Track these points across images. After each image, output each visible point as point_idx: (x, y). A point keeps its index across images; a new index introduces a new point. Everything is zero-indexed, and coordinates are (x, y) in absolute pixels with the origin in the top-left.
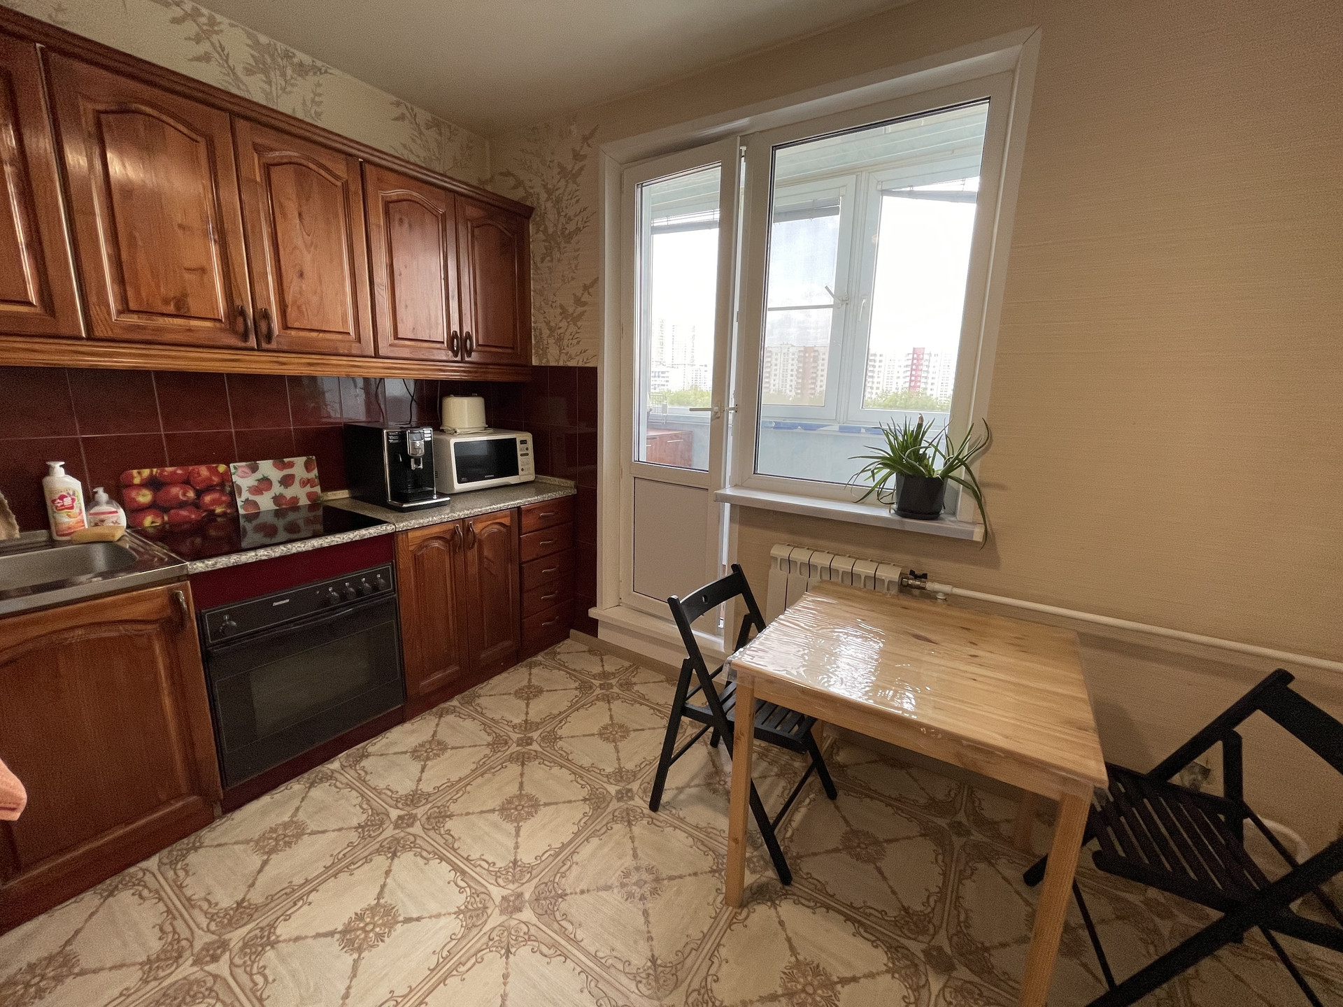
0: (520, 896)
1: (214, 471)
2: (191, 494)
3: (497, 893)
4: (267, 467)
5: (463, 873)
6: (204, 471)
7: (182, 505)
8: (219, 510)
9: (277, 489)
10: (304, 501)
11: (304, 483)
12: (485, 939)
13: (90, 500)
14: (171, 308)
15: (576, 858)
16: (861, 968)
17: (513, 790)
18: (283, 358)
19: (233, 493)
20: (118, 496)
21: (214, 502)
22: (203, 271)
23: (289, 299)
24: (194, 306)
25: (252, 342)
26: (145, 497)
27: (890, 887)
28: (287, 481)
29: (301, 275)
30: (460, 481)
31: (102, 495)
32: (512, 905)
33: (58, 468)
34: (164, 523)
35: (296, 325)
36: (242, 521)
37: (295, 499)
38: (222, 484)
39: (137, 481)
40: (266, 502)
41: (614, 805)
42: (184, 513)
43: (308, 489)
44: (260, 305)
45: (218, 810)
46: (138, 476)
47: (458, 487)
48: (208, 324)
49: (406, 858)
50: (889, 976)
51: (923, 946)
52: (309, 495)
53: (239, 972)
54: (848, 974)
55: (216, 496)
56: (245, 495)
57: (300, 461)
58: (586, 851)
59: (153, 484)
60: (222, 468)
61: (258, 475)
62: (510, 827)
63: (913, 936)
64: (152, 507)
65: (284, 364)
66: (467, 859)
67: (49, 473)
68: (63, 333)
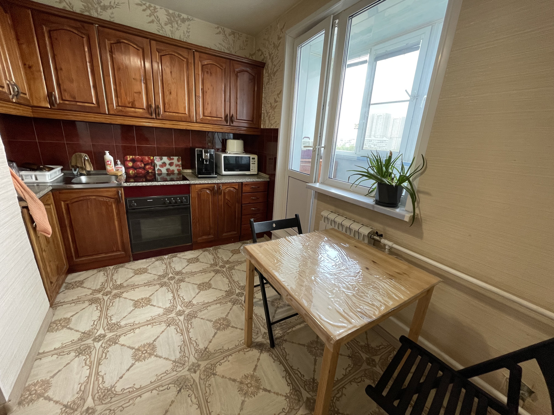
0: (184, 311)
1: (149, 158)
2: (143, 165)
3: (179, 308)
4: (165, 159)
5: (175, 299)
6: (147, 158)
7: (140, 168)
8: (150, 171)
9: (168, 166)
10: (176, 172)
11: (177, 166)
12: (166, 319)
13: (116, 163)
14: (130, 105)
15: (209, 308)
16: (276, 389)
17: (207, 280)
18: (164, 122)
19: (154, 166)
20: (124, 163)
21: (149, 168)
22: (140, 93)
23: (166, 101)
24: (137, 105)
25: (154, 116)
26: (130, 164)
27: (315, 368)
28: (171, 164)
29: (170, 93)
30: (225, 171)
31: (119, 162)
32: (180, 313)
33: (107, 152)
34: (135, 173)
35: (168, 111)
36: (157, 175)
37: (173, 171)
38: (151, 163)
39: (129, 159)
40: (164, 170)
41: (234, 296)
42: (140, 170)
43: (178, 168)
44: (157, 104)
45: (132, 259)
46: (129, 158)
47: (224, 173)
48: (141, 110)
49: (164, 288)
50: (284, 398)
51: (309, 396)
52: (178, 170)
53: (109, 300)
54: (268, 389)
55: (150, 166)
56: (158, 167)
57: (176, 158)
58: (213, 307)
59: (133, 160)
60: (152, 158)
61: (162, 161)
62: (197, 291)
63: (308, 390)
64: (132, 167)
65: (165, 124)
66: (179, 295)
67: (105, 154)
68: (102, 112)
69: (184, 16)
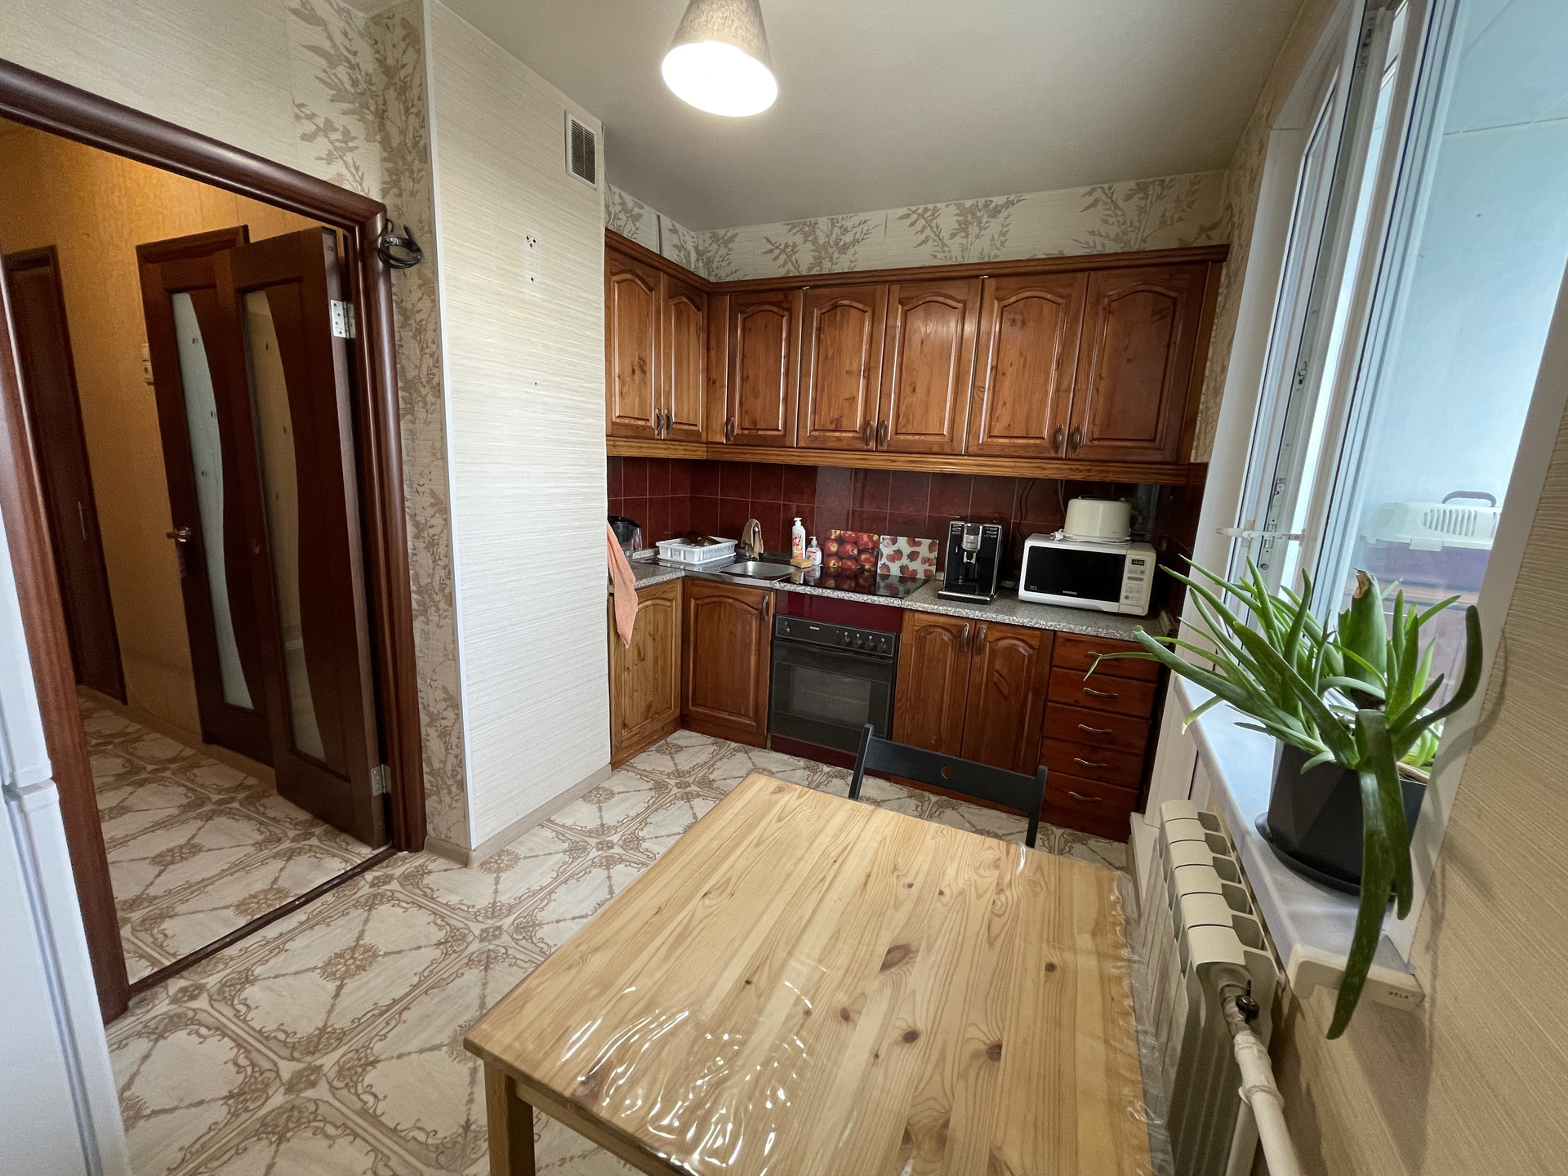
1: (871, 538)
2: (856, 552)
4: (902, 542)
6: (865, 537)
7: (850, 558)
8: (867, 567)
9: (905, 561)
10: (921, 576)
11: (926, 561)
13: (808, 543)
14: (833, 427)
18: (892, 457)
19: (877, 556)
20: (822, 546)
21: (867, 560)
22: (853, 399)
23: (903, 408)
24: (845, 423)
25: (872, 445)
26: (834, 548)
28: (913, 556)
29: (914, 391)
30: (1027, 588)
31: (814, 542)
33: (798, 520)
34: (838, 567)
35: (904, 431)
36: (878, 579)
37: (915, 571)
38: (873, 549)
39: (833, 537)
40: (895, 569)
42: (849, 563)
43: (926, 566)
44: (881, 420)
45: (769, 744)
46: (835, 533)
47: (1022, 593)
48: (851, 435)
52: (926, 571)
53: (673, 797)
55: (868, 556)
56: (883, 561)
57: (926, 542)
59: (840, 541)
60: (875, 537)
61: (895, 547)
64: (837, 555)
65: (894, 461)
67: (793, 523)
68: (788, 445)
69: (999, 200)
